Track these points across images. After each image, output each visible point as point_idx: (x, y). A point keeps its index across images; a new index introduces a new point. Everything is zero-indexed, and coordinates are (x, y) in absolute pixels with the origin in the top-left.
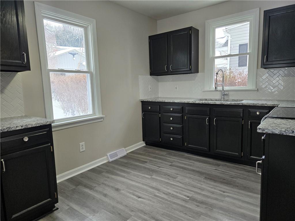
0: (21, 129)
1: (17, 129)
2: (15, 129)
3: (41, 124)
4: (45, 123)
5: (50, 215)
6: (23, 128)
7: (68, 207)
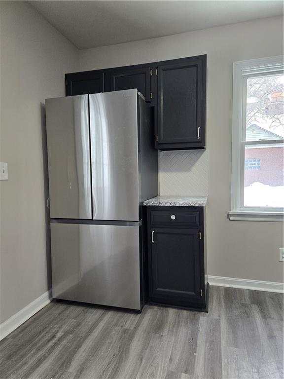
0: (169, 206)
1: (166, 205)
2: (164, 205)
3: (189, 205)
4: (193, 205)
5: (196, 312)
6: (171, 205)
7: (217, 318)
